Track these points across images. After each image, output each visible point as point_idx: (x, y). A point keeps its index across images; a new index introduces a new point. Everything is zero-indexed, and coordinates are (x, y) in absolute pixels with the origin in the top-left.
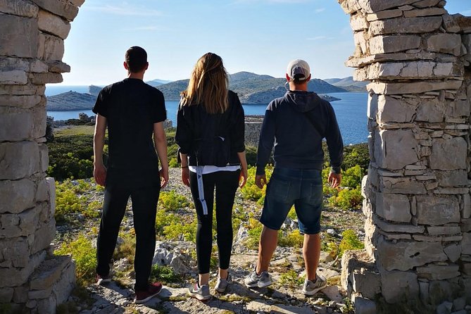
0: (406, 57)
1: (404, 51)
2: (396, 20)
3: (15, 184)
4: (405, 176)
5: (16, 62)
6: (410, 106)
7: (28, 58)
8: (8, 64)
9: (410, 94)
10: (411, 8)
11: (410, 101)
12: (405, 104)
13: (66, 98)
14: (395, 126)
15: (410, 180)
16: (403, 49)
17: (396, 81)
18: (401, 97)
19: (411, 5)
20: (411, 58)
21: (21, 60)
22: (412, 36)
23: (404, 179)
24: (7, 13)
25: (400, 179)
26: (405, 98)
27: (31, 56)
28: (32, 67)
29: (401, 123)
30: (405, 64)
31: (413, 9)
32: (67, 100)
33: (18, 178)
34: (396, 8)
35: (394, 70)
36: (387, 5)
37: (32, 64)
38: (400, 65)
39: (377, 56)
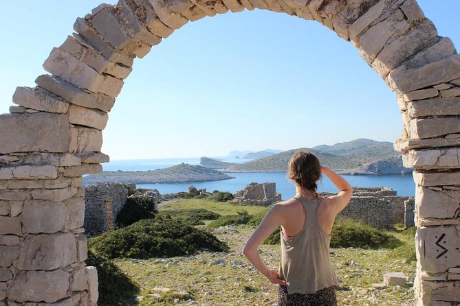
0: (445, 142)
1: (444, 136)
2: (431, 101)
3: (48, 274)
4: (448, 281)
5: (48, 157)
6: (453, 200)
7: (58, 153)
8: (42, 159)
9: (453, 186)
10: (448, 86)
11: (452, 194)
12: (446, 197)
13: (178, 170)
14: (436, 223)
15: (454, 285)
16: (442, 134)
17: (433, 171)
18: (441, 189)
19: (448, 83)
20: (451, 144)
21: (52, 155)
22: (451, 119)
23: (447, 284)
24: (40, 111)
25: (441, 283)
26: (447, 190)
27: (60, 151)
28: (61, 162)
29: (442, 219)
30: (443, 151)
31: (451, 88)
32: (180, 173)
33: (51, 269)
34: (431, 87)
35: (431, 158)
36: (419, 84)
37: (62, 158)
38: (438, 152)
39: (411, 143)
